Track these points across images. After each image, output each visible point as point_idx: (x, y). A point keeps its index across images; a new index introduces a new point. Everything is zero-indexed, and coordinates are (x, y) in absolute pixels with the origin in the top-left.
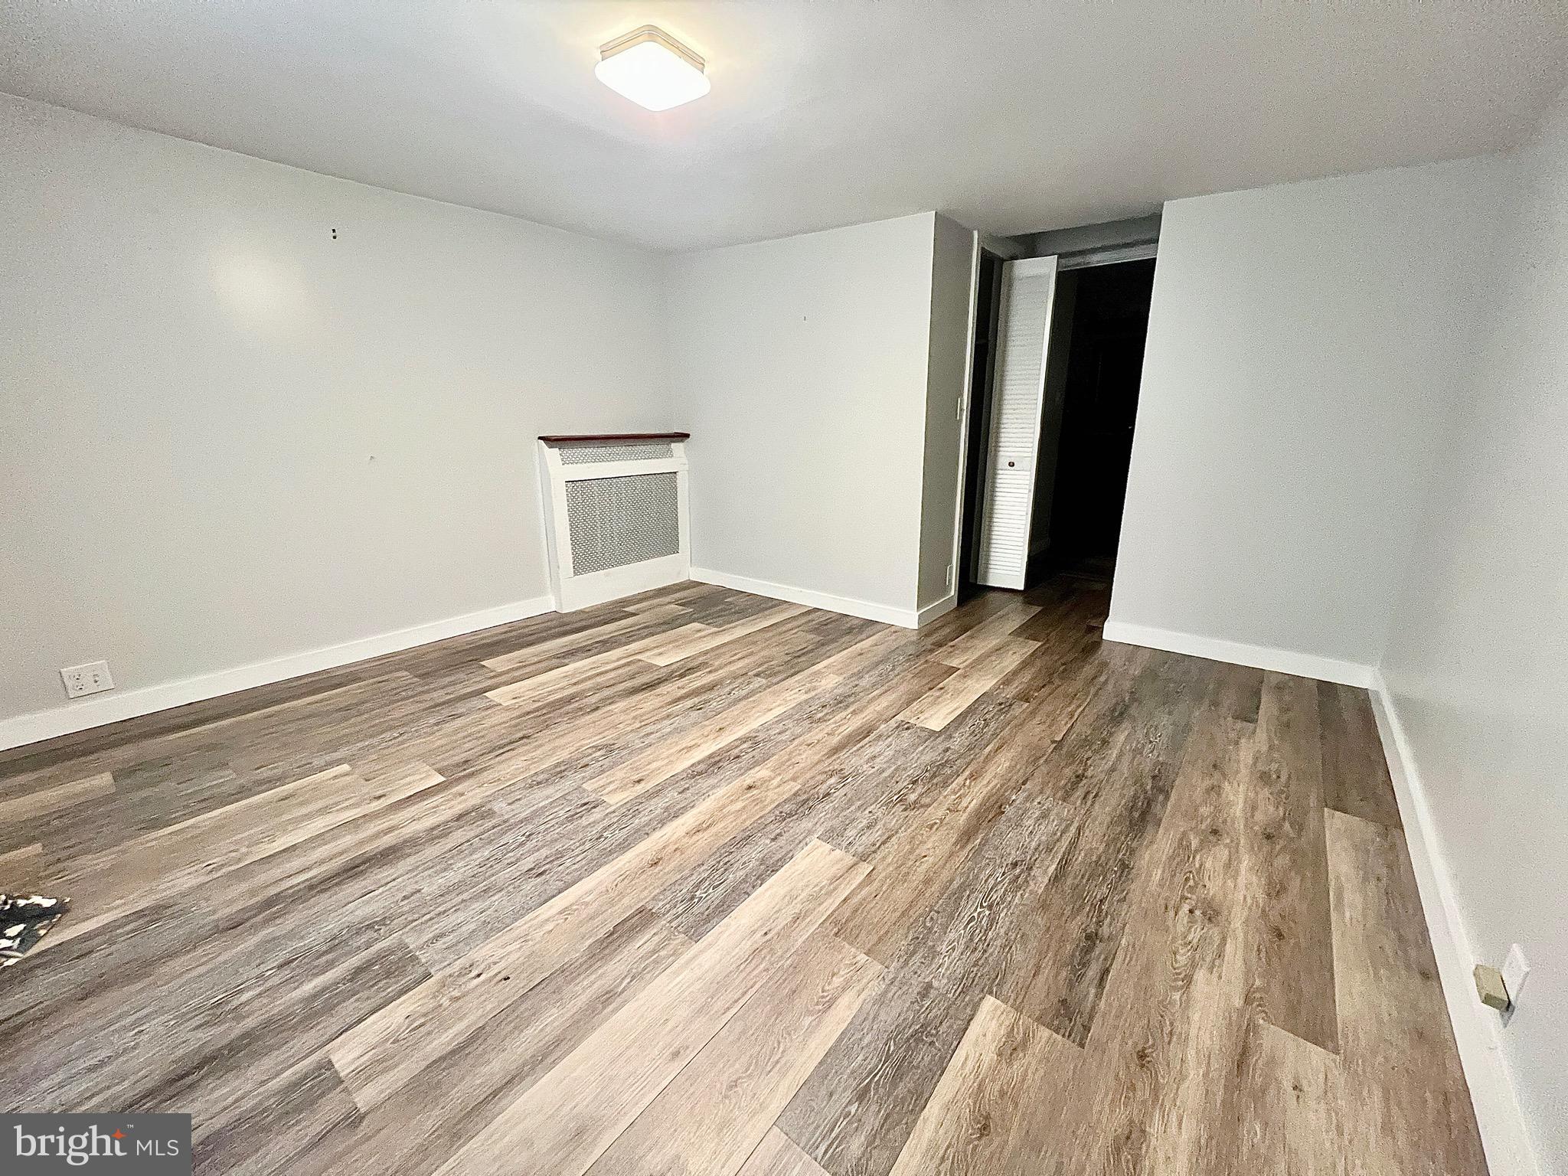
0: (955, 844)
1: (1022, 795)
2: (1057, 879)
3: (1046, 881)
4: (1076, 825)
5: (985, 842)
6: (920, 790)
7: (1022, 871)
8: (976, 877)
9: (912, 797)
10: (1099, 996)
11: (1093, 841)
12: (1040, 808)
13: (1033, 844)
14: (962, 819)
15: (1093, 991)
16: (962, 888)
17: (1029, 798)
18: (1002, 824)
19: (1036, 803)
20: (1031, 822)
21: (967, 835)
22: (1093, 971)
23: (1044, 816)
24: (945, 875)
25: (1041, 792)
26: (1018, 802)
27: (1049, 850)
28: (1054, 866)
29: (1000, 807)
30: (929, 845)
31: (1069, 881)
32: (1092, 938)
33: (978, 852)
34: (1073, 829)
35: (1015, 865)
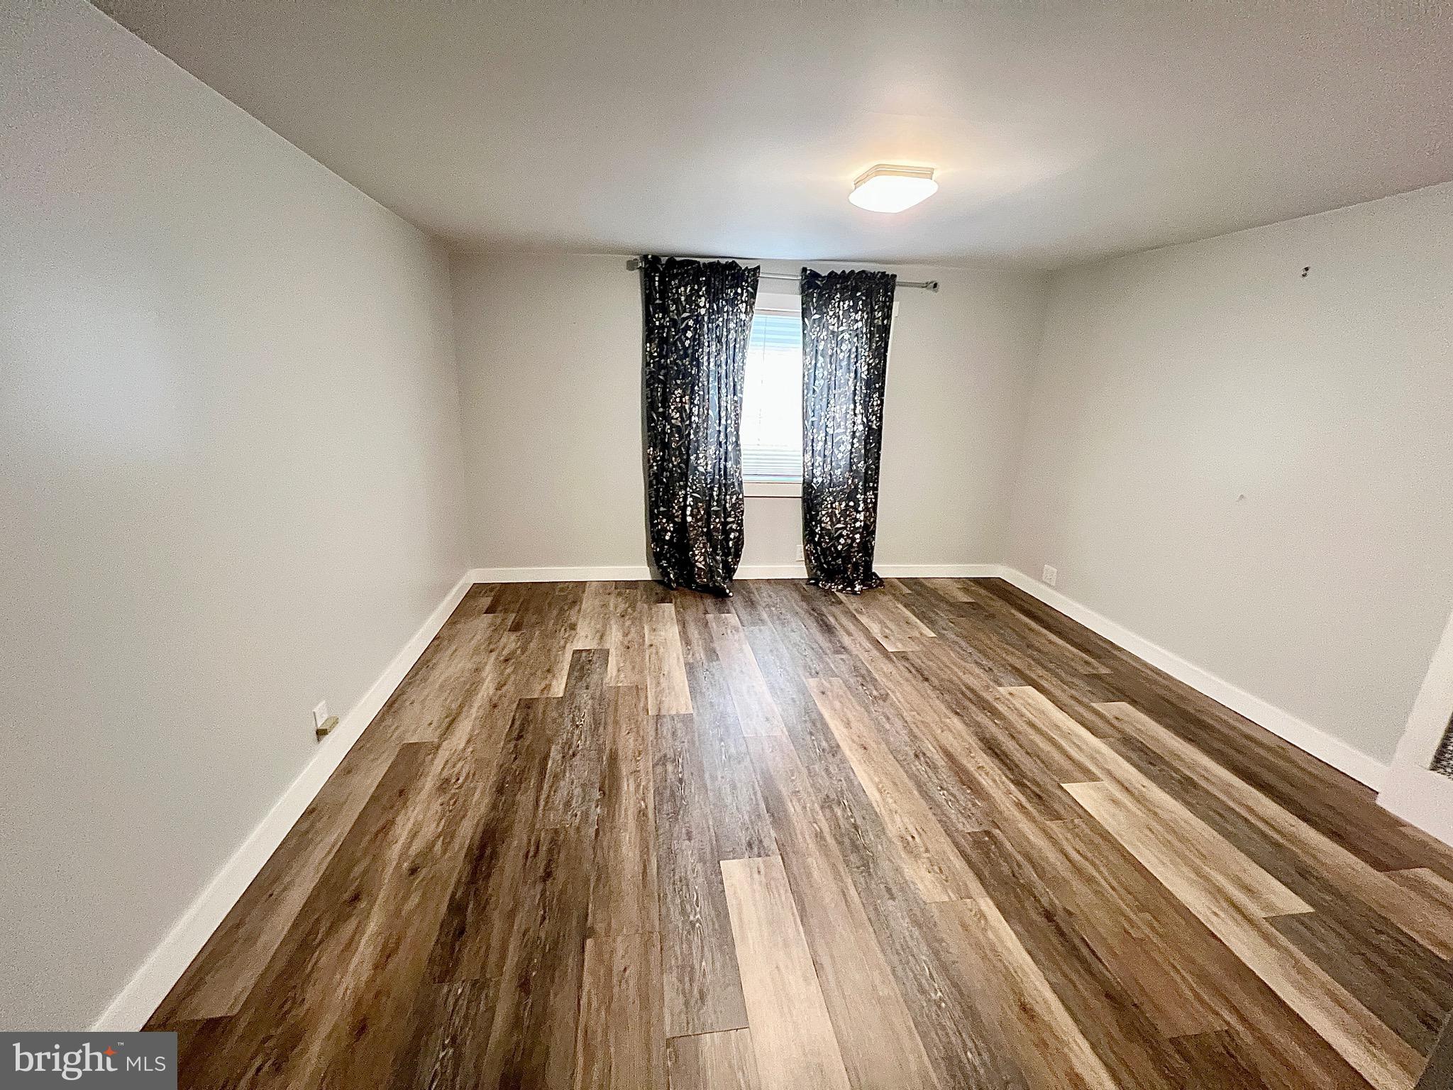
0: (616, 750)
1: (593, 818)
2: (545, 758)
3: (551, 755)
4: (541, 808)
5: (600, 759)
6: (671, 777)
7: (568, 753)
8: (593, 736)
9: (670, 768)
10: (514, 716)
11: (525, 799)
12: (574, 811)
13: (568, 775)
14: (625, 769)
15: (517, 717)
16: (597, 729)
17: (586, 815)
18: (596, 779)
19: (579, 813)
20: (576, 792)
21: (613, 758)
22: (517, 723)
23: (568, 804)
24: (610, 729)
25: (578, 829)
26: (593, 806)
27: (556, 776)
28: (549, 765)
29: (604, 793)
30: (631, 741)
31: (537, 761)
32: (520, 737)
33: (600, 751)
34: (542, 803)
35: (574, 755)
